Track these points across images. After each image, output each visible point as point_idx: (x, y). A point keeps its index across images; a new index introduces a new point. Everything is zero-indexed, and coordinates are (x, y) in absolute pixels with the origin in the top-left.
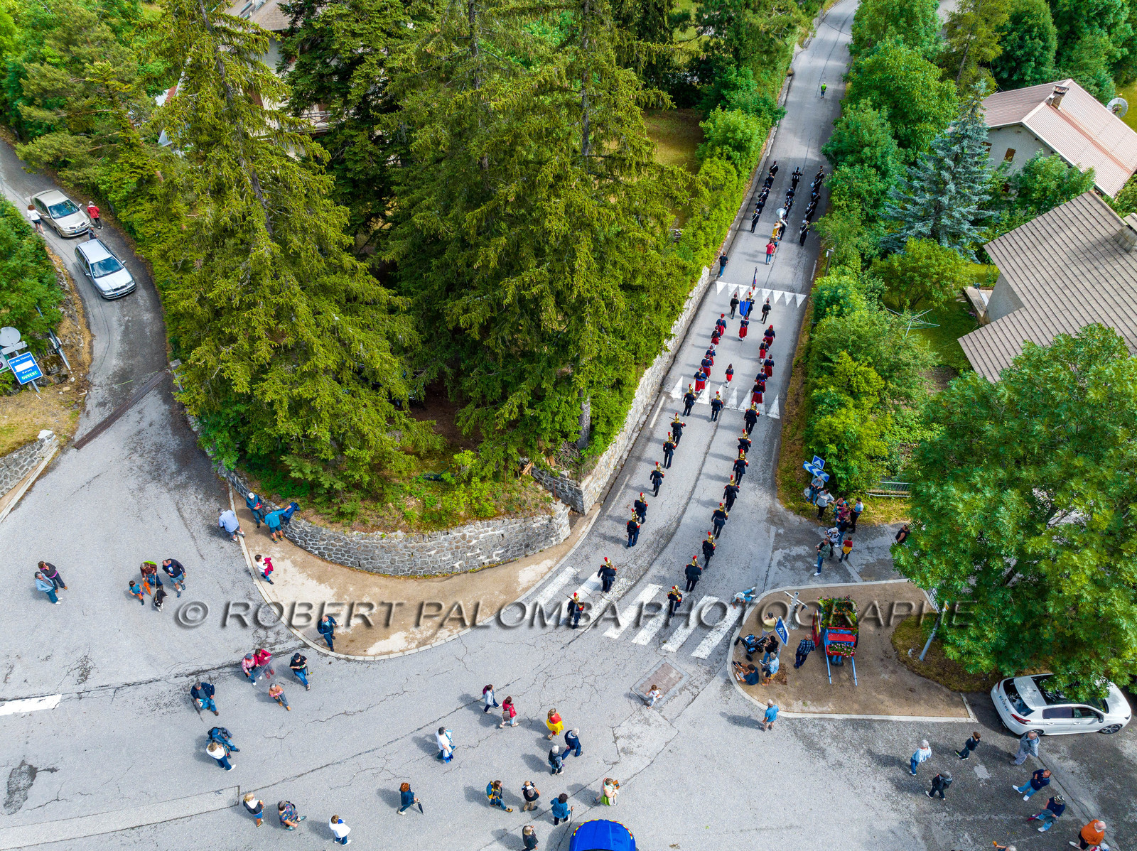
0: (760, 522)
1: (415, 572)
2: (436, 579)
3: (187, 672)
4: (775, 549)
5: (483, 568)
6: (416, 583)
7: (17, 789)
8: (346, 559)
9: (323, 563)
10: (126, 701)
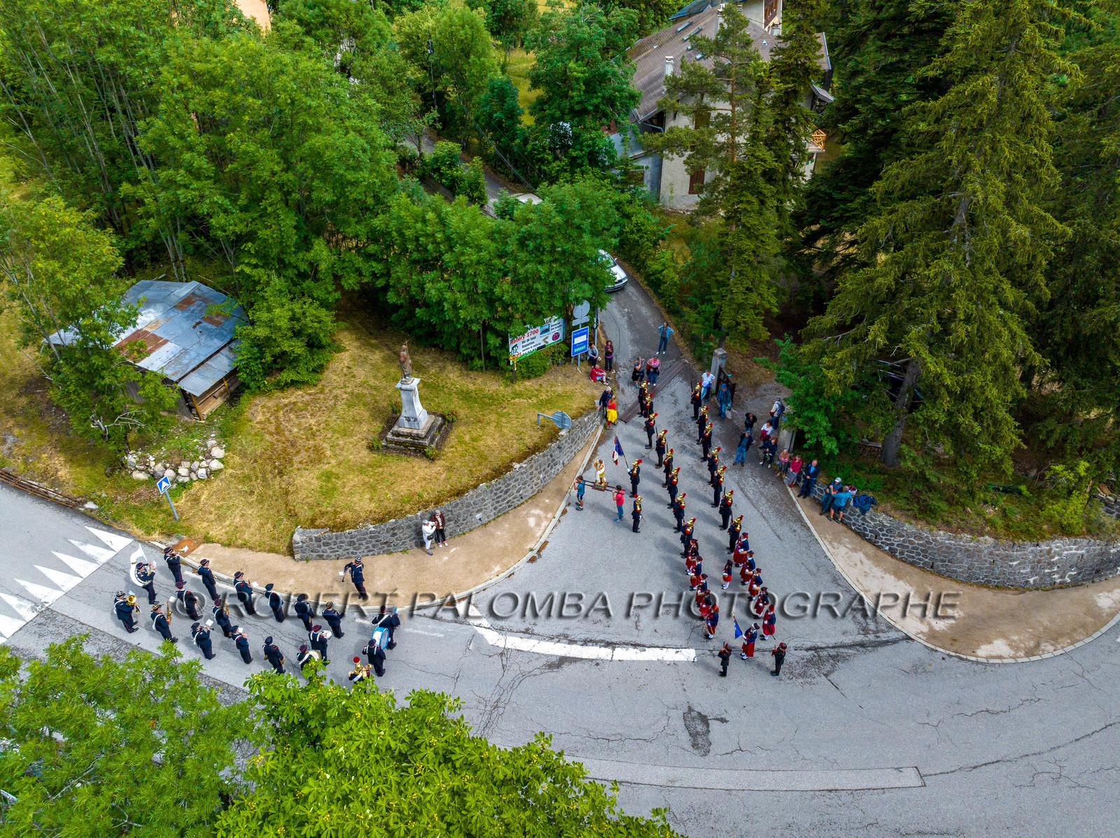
2: (1008, 592)
3: (804, 646)
5: (1054, 587)
7: (698, 733)
8: (919, 559)
9: (893, 561)
10: (759, 666)
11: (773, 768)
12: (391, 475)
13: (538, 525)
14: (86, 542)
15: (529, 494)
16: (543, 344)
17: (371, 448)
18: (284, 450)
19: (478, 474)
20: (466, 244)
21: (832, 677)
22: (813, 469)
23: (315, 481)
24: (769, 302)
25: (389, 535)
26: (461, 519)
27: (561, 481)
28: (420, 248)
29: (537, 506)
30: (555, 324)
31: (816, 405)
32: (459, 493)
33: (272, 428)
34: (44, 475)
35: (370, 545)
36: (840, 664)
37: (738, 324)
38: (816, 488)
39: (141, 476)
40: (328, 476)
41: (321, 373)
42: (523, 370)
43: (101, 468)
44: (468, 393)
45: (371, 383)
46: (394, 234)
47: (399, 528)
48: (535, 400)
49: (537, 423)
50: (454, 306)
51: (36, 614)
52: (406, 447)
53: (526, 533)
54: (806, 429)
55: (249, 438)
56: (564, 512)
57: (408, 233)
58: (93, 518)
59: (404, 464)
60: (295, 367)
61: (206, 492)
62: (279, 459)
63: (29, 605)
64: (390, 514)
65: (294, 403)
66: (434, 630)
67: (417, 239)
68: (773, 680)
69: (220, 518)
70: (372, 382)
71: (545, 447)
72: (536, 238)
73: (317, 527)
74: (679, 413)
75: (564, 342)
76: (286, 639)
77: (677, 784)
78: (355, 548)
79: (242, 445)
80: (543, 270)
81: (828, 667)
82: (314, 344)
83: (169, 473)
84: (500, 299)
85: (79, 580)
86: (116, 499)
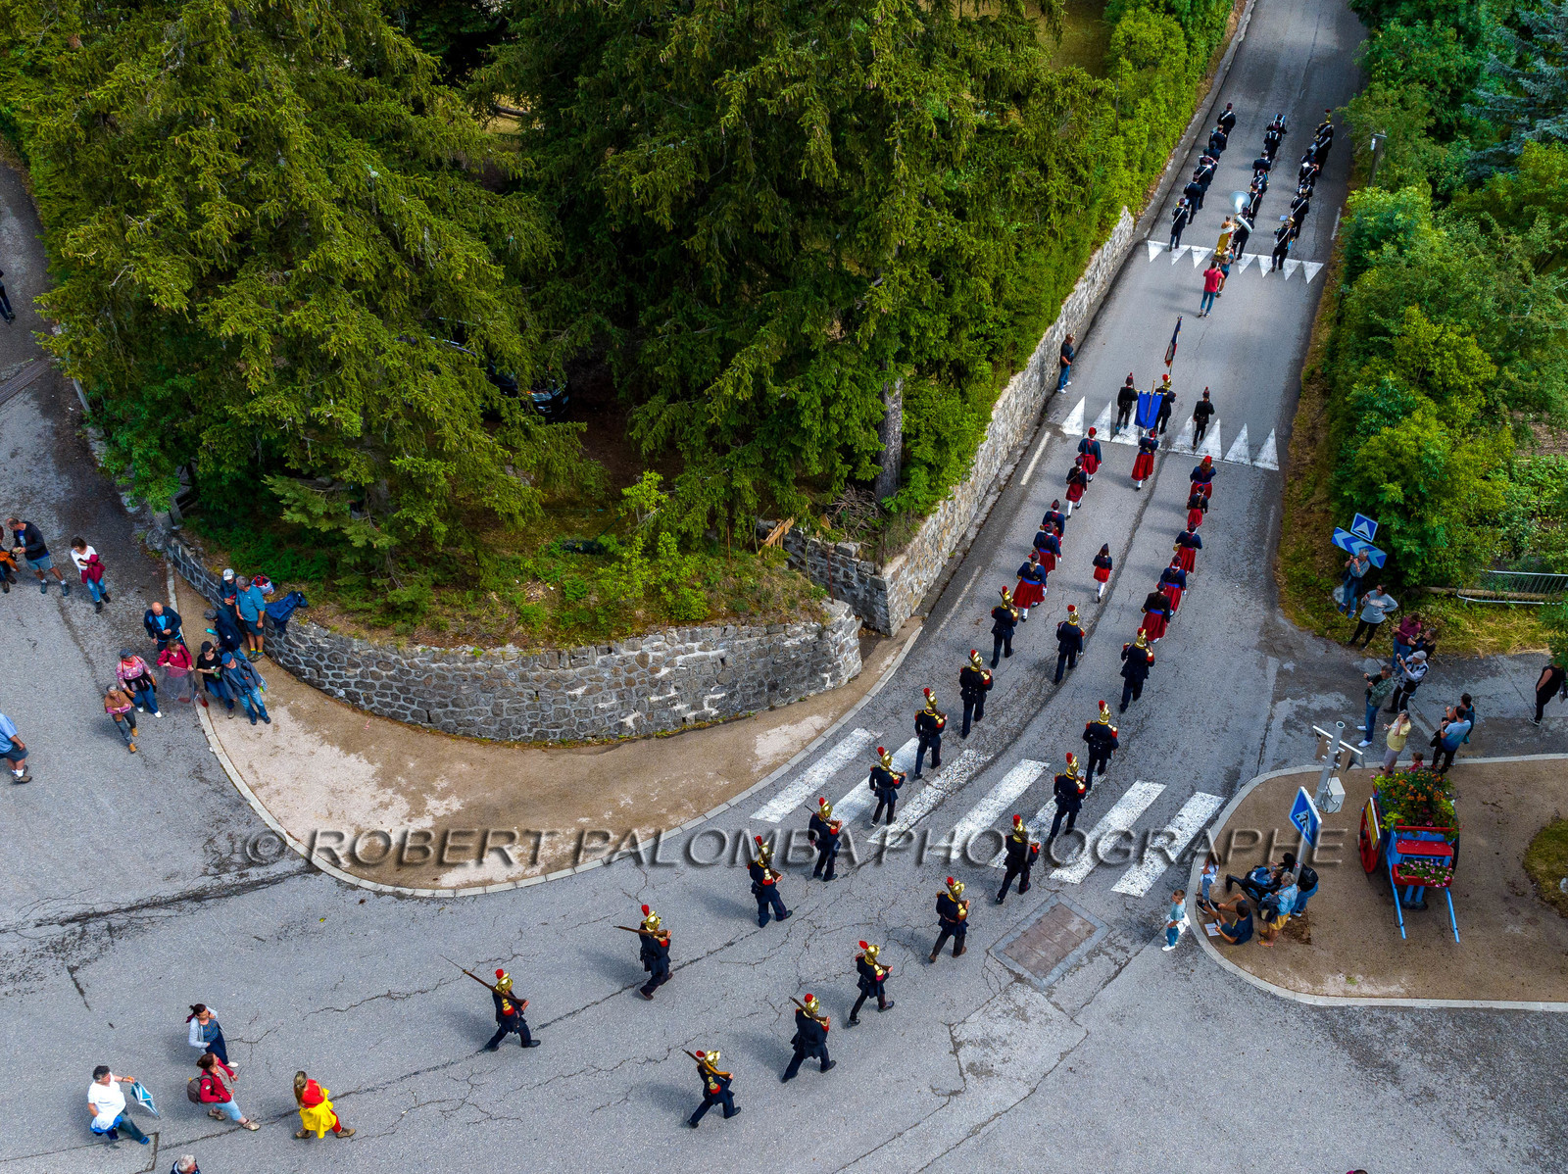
0: (1245, 649)
1: (543, 735)
2: (585, 749)
3: (62, 917)
4: (1278, 697)
5: (683, 727)
6: (545, 756)
8: (401, 707)
36: (120, 943)
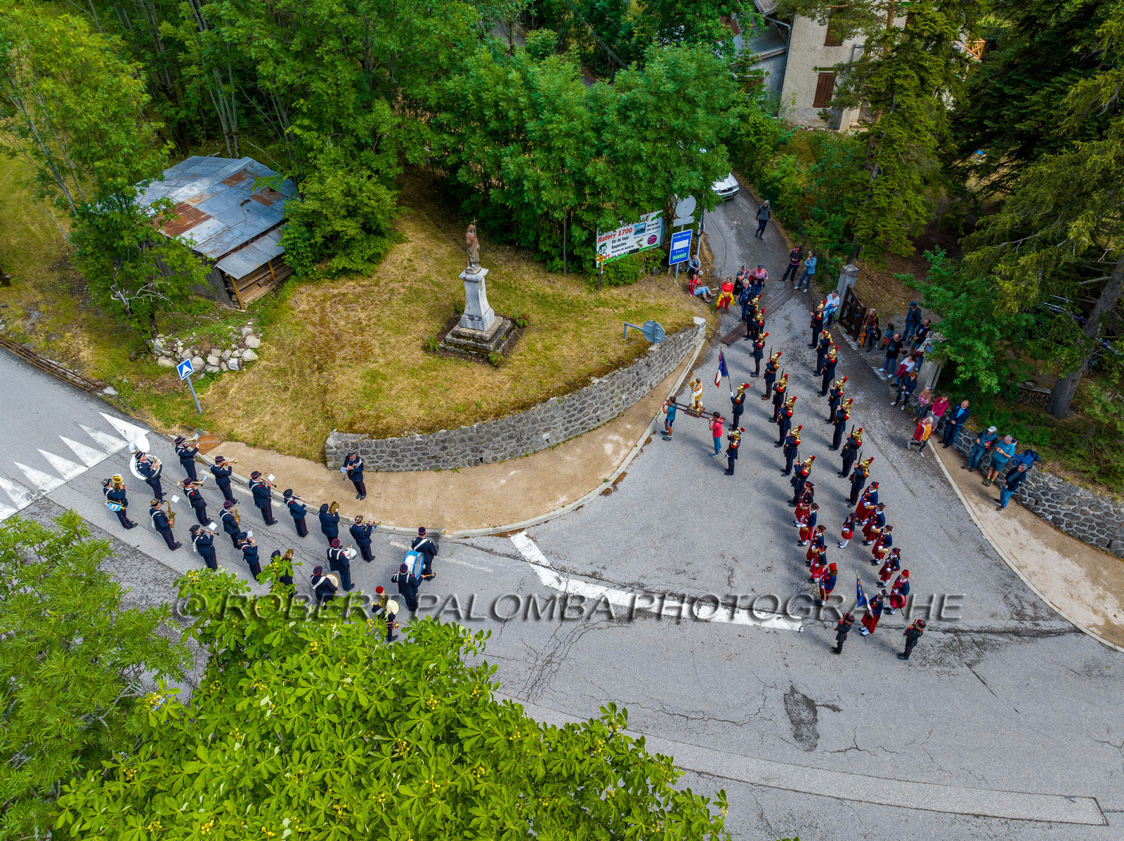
7: (802, 721)
8: (1092, 535)
9: (1057, 534)
10: (883, 645)
11: (899, 777)
12: (445, 380)
13: (616, 452)
14: (97, 429)
15: (607, 416)
16: (636, 247)
17: (426, 349)
18: (327, 344)
19: (549, 386)
20: (555, 110)
21: (977, 668)
22: (961, 412)
23: (358, 381)
24: (917, 212)
25: (438, 448)
26: (525, 437)
27: (646, 405)
28: (501, 116)
29: (616, 431)
30: (652, 224)
31: (976, 330)
32: (525, 406)
33: (316, 319)
34: (65, 355)
35: (415, 458)
36: (987, 653)
37: (876, 234)
38: (962, 437)
39: (167, 363)
40: (374, 376)
41: (378, 263)
42: (611, 275)
43: (124, 350)
44: (544, 297)
45: (432, 278)
46: (471, 97)
47: (451, 441)
48: (622, 310)
49: (623, 335)
50: (537, 188)
51: (30, 502)
52: (467, 350)
53: (600, 462)
54: (961, 359)
55: (289, 327)
56: (648, 441)
57: (485, 96)
58: (109, 405)
59: (462, 369)
60: (348, 255)
61: (236, 385)
62: (319, 353)
63: (24, 491)
64: (441, 424)
65: (344, 295)
66: (481, 564)
67: (496, 105)
68: (901, 664)
69: (249, 415)
70: (434, 277)
71: (631, 362)
72: (639, 109)
73: (355, 432)
74: (794, 339)
75: (661, 247)
76: (307, 557)
77: (773, 784)
78: (397, 461)
79: (280, 335)
80: (646, 148)
81: (971, 656)
82: (371, 229)
83: (198, 361)
84: (591, 182)
85: (82, 469)
86: (137, 386)
